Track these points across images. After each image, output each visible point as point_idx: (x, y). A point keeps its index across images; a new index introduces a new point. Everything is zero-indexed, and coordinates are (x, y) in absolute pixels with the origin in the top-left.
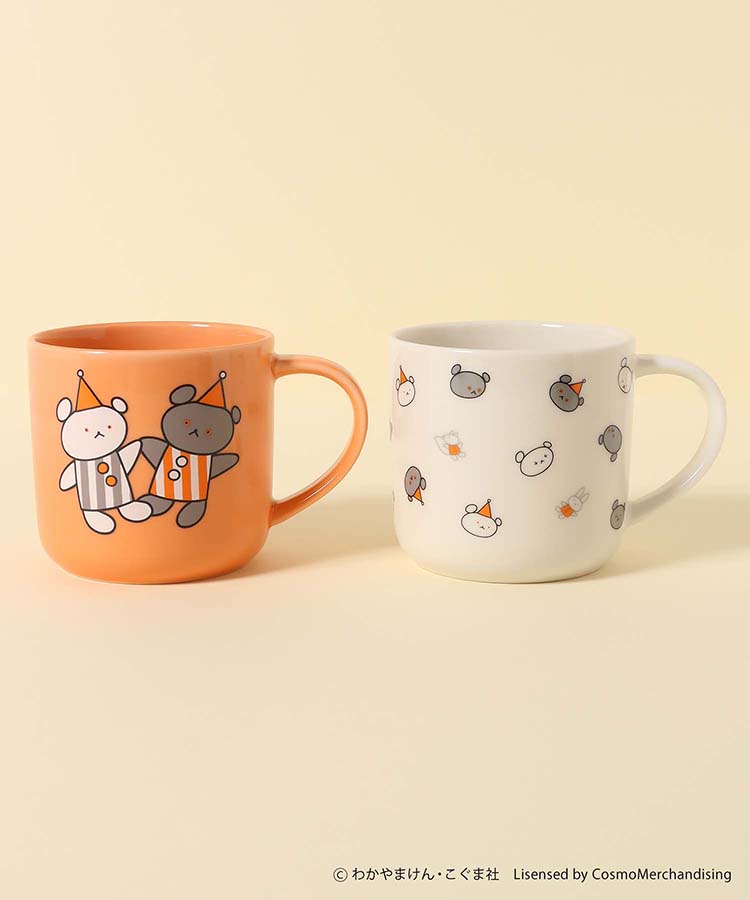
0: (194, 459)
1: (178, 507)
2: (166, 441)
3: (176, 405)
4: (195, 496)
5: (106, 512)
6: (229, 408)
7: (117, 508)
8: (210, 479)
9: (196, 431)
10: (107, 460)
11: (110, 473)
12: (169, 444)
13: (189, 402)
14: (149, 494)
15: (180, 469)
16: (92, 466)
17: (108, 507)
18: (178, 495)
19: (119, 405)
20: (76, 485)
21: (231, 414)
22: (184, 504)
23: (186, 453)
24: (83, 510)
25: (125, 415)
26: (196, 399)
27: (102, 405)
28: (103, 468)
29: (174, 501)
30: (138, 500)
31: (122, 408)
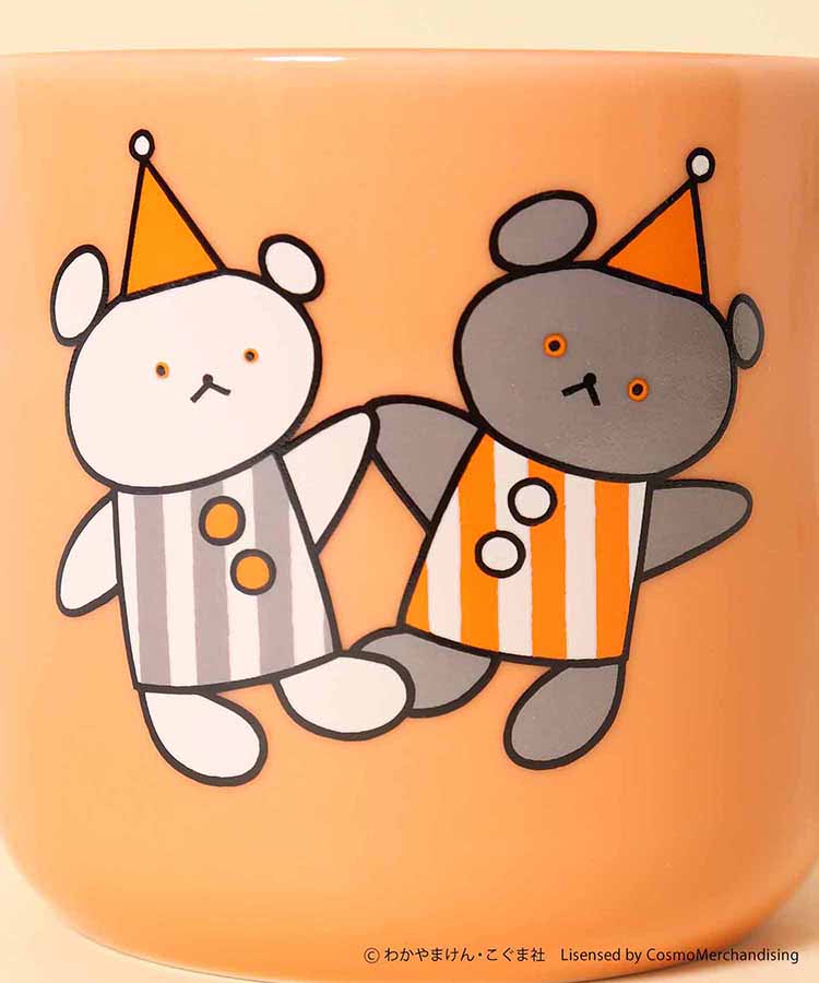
0: (579, 493)
1: (513, 680)
2: (471, 415)
3: (513, 272)
4: (581, 641)
5: (230, 695)
6: (720, 299)
7: (273, 679)
8: (642, 575)
9: (589, 381)
10: (240, 488)
11: (247, 541)
12: (484, 429)
13: (568, 262)
14: (401, 627)
15: (523, 532)
16: (179, 512)
17: (235, 677)
18: (515, 636)
19: (291, 269)
20: (118, 591)
21: (726, 325)
22: (536, 672)
23: (548, 466)
24: (142, 689)
25: (310, 307)
26: (594, 251)
27: (222, 269)
28: (221, 521)
29: (497, 658)
30: (357, 651)
31: (303, 281)
